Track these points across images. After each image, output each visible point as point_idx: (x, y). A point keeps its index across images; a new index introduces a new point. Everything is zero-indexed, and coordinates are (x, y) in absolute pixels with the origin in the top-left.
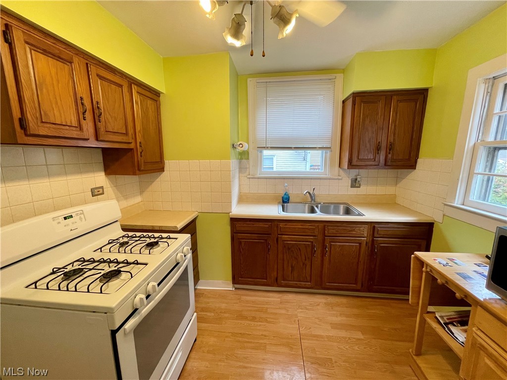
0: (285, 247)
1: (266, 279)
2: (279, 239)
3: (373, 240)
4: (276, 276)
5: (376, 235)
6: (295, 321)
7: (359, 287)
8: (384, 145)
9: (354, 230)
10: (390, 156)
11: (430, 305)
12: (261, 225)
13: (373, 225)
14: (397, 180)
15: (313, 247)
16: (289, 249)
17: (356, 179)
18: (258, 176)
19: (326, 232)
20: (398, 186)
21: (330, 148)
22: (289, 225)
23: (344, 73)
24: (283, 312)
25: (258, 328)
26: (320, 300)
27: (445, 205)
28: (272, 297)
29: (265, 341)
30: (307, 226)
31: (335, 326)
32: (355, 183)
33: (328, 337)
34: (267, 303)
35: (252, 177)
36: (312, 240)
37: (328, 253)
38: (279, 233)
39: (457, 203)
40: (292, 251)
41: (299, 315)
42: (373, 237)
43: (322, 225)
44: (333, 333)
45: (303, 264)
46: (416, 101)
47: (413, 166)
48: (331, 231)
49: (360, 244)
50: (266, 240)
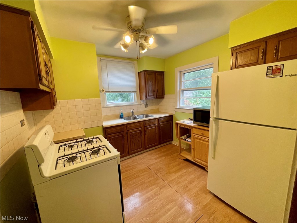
0: (130, 135)
1: (124, 154)
2: (128, 133)
3: (159, 125)
4: (127, 151)
5: (160, 122)
6: (142, 164)
7: (157, 144)
8: (155, 90)
9: (153, 122)
10: (157, 94)
11: (181, 136)
12: (119, 128)
13: (158, 119)
14: (158, 103)
15: (141, 132)
16: (132, 136)
17: (146, 104)
18: (106, 106)
19: (145, 125)
20: (159, 105)
21: (136, 92)
22: (131, 125)
23: (137, 61)
24: (136, 163)
25: (131, 172)
26: (146, 154)
27: (175, 108)
28: (128, 161)
29: (137, 174)
30: (138, 124)
31: (156, 159)
32: (146, 106)
33: (156, 163)
34: (127, 164)
35: (103, 107)
36: (140, 130)
37: (146, 134)
38: (128, 130)
39: (178, 107)
40: (134, 136)
41: (142, 161)
42: (159, 123)
43: (143, 122)
44: (157, 161)
45: (138, 141)
46: (162, 75)
47: (163, 98)
48: (146, 124)
49: (156, 127)
50: (122, 135)
